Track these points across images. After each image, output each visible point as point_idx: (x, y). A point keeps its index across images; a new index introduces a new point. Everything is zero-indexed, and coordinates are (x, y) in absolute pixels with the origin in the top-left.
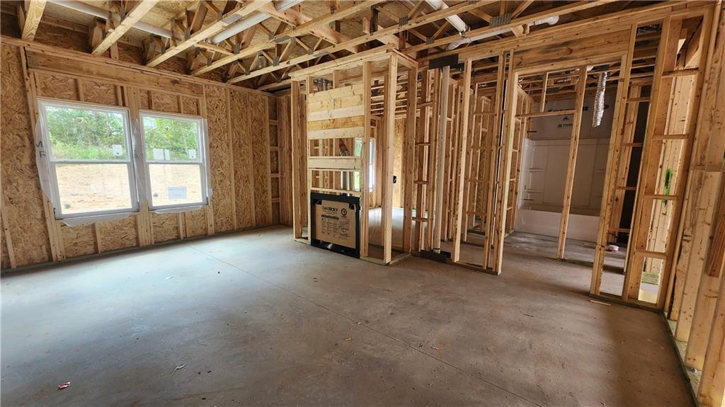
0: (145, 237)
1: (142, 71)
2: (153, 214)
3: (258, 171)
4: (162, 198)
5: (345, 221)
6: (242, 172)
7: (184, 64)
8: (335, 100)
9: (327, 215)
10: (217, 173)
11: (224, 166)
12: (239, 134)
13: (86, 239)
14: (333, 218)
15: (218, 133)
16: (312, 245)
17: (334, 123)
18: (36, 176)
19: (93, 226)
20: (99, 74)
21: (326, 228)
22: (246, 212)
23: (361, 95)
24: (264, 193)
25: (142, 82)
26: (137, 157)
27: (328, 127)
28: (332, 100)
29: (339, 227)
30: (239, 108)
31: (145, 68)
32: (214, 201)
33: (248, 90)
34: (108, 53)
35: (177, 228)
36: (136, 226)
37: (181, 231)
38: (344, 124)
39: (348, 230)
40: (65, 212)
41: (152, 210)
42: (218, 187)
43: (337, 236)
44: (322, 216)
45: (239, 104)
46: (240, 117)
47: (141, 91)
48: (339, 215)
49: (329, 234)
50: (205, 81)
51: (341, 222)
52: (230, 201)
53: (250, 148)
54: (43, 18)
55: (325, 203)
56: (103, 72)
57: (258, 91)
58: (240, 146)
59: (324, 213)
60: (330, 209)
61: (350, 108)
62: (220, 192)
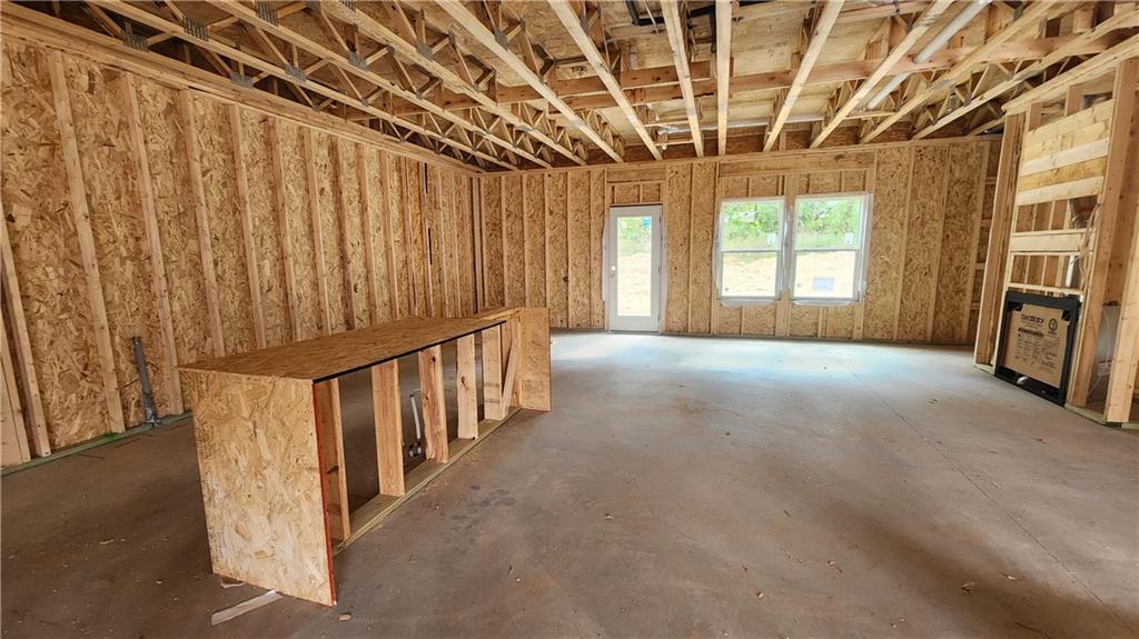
0: (782, 328)
1: (804, 155)
2: (793, 304)
3: (951, 259)
4: (804, 289)
5: (1053, 340)
6: (919, 260)
7: (853, 133)
8: (1063, 137)
9: (1027, 328)
10: (880, 262)
11: (890, 253)
12: (924, 207)
13: (735, 320)
14: (1035, 334)
15: (888, 209)
16: (996, 375)
17: (1058, 176)
18: (710, 265)
19: (741, 309)
20: (766, 169)
21: (1022, 351)
22: (918, 318)
23: (1106, 121)
24: (957, 293)
25: (803, 167)
26: (786, 245)
27: (1048, 182)
28: (1060, 137)
29: (1043, 349)
30: (930, 169)
31: (808, 151)
32: (868, 298)
33: (951, 140)
34: (776, 147)
35: (817, 324)
36: (775, 314)
37: (820, 328)
38: (1073, 174)
39: (1054, 355)
40: (724, 294)
41: (792, 300)
42: (878, 279)
43: (1037, 365)
44: (1020, 330)
45: (932, 164)
46: (930, 182)
47: (801, 175)
48: (1044, 329)
49: (1024, 360)
50: (880, 146)
51: (1046, 341)
52: (891, 301)
53: (939, 226)
54: (727, 134)
55: (1028, 309)
56: (769, 166)
57: (970, 137)
58: (923, 224)
59: (1023, 326)
60: (1033, 318)
61: (1087, 147)
62: (879, 286)
